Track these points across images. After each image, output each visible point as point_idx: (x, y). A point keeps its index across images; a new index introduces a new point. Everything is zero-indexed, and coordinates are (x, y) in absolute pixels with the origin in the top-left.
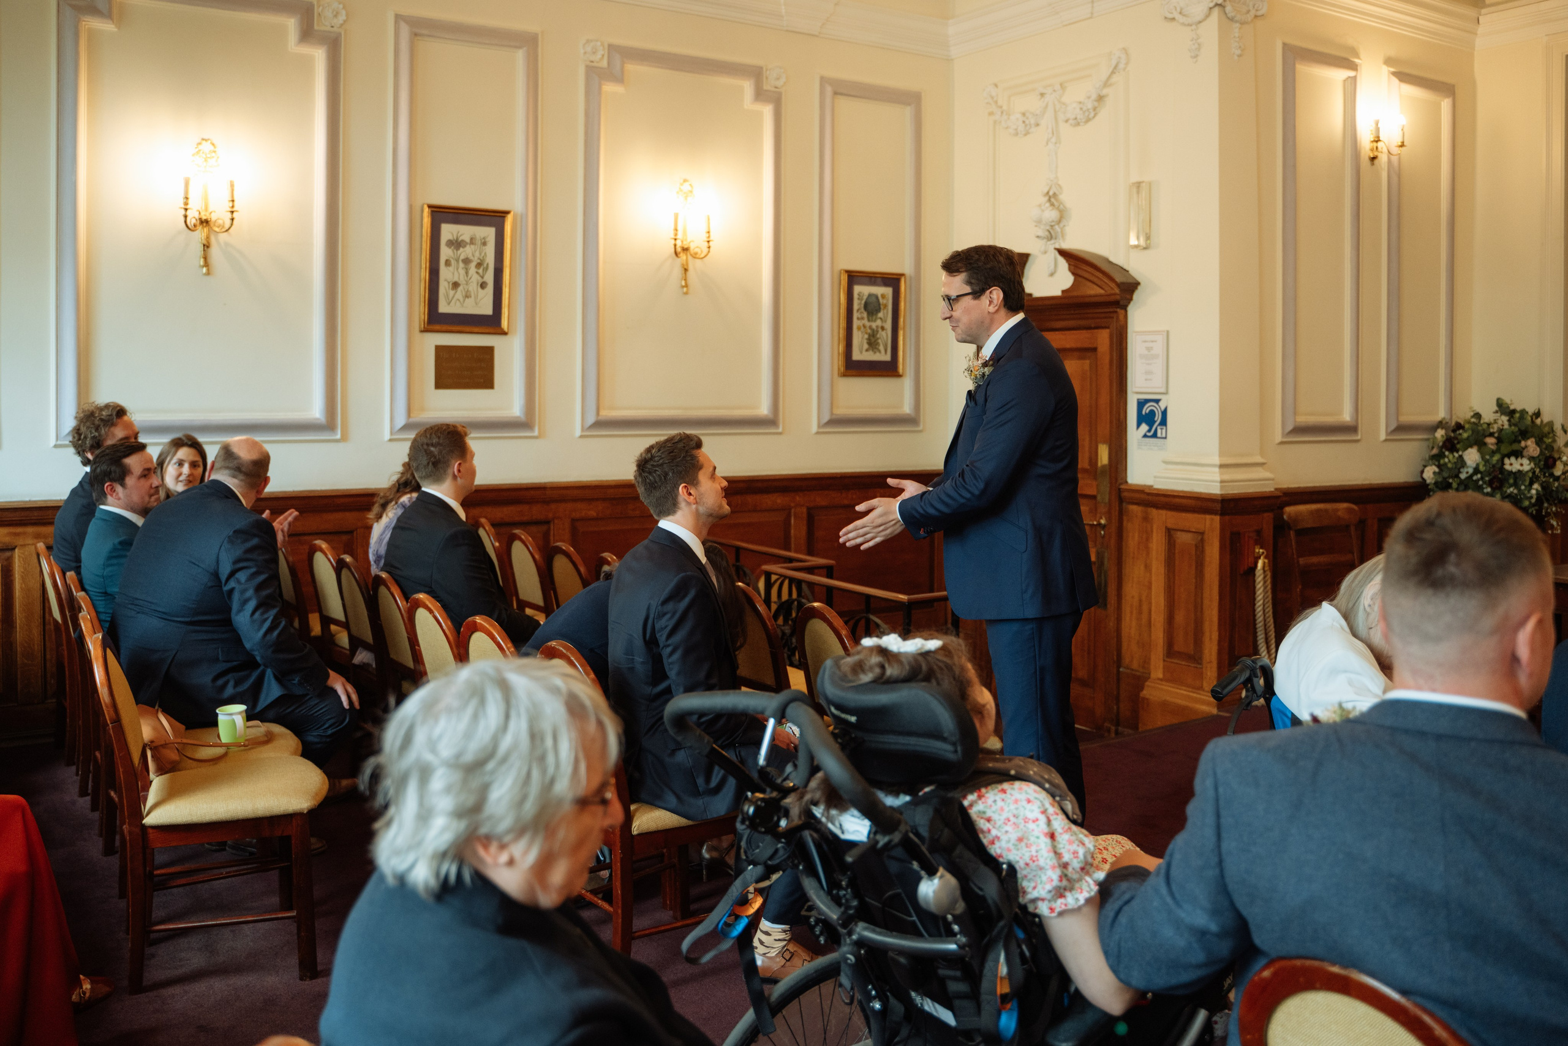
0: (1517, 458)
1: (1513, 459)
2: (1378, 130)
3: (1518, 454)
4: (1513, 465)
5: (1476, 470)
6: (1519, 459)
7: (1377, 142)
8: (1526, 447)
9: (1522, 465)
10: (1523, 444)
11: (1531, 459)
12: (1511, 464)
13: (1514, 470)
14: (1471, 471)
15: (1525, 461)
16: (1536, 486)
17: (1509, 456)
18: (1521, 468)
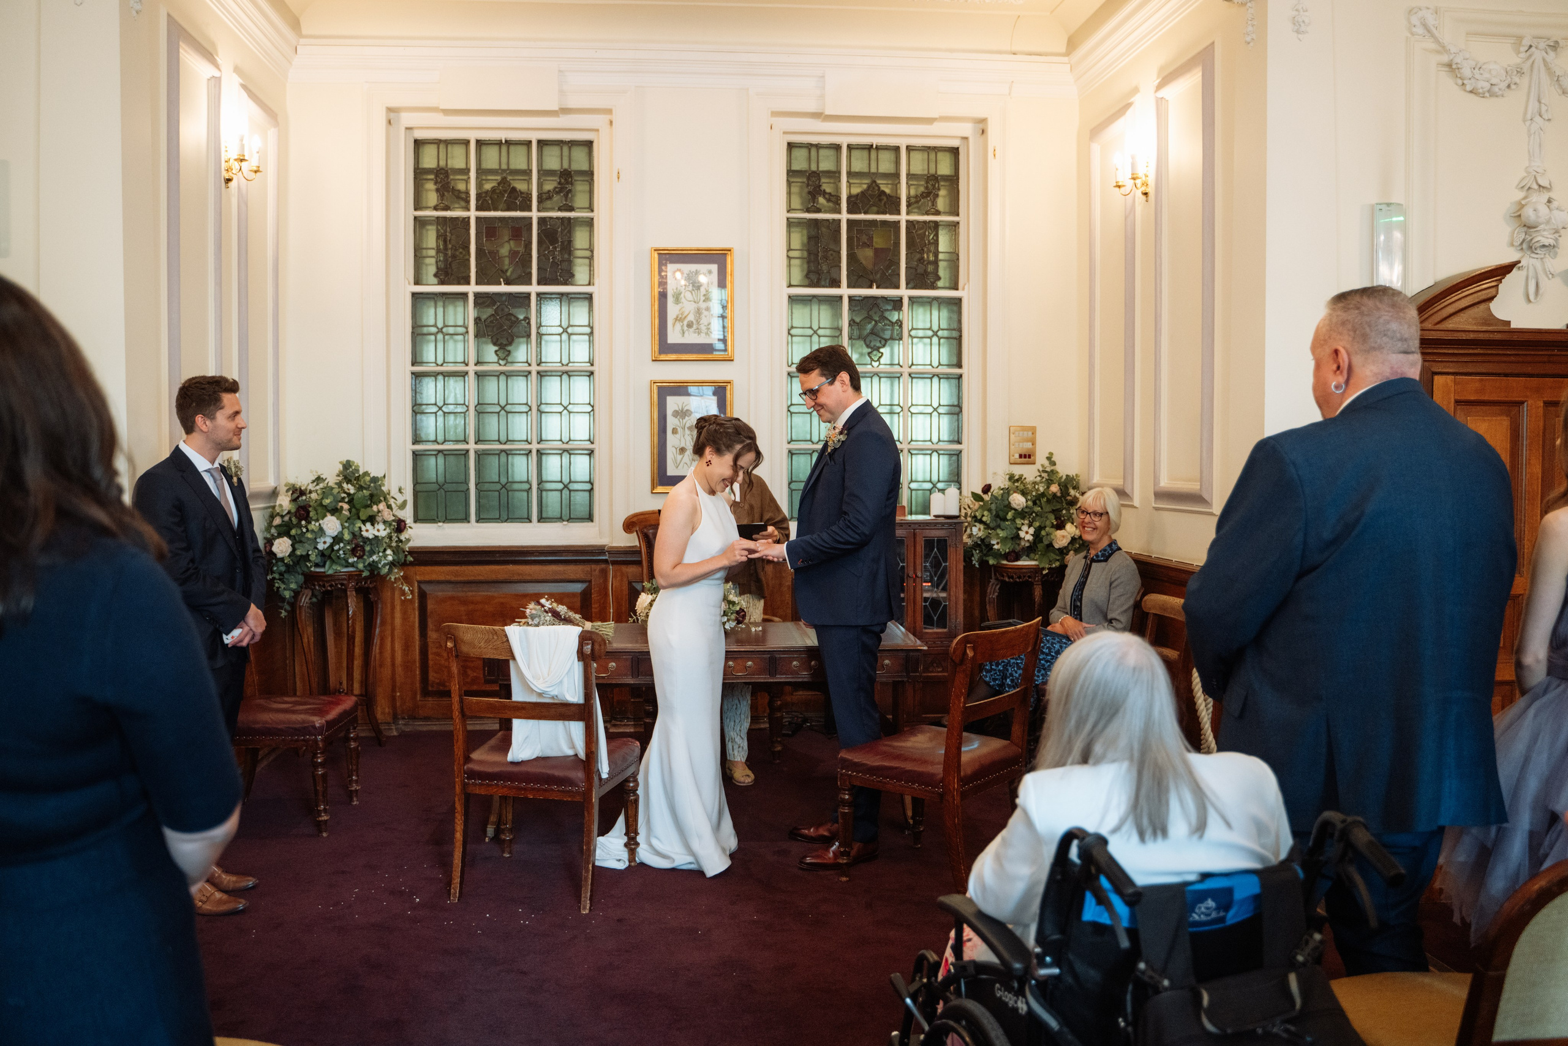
0: (373, 525)
1: (368, 525)
2: (242, 147)
3: (372, 520)
4: (369, 531)
5: (337, 539)
6: (376, 525)
7: (242, 160)
8: (379, 512)
9: (378, 530)
10: (375, 508)
11: (385, 522)
12: (367, 531)
13: (371, 537)
14: (329, 541)
15: (381, 526)
16: (389, 552)
17: (364, 522)
18: (377, 534)
